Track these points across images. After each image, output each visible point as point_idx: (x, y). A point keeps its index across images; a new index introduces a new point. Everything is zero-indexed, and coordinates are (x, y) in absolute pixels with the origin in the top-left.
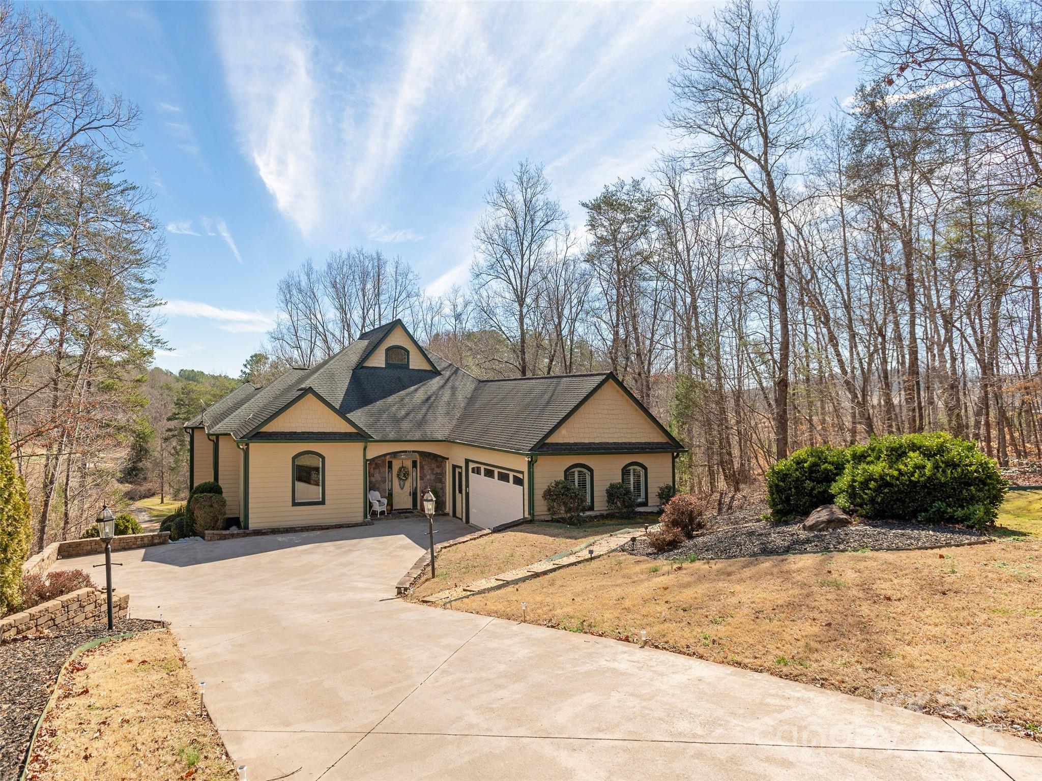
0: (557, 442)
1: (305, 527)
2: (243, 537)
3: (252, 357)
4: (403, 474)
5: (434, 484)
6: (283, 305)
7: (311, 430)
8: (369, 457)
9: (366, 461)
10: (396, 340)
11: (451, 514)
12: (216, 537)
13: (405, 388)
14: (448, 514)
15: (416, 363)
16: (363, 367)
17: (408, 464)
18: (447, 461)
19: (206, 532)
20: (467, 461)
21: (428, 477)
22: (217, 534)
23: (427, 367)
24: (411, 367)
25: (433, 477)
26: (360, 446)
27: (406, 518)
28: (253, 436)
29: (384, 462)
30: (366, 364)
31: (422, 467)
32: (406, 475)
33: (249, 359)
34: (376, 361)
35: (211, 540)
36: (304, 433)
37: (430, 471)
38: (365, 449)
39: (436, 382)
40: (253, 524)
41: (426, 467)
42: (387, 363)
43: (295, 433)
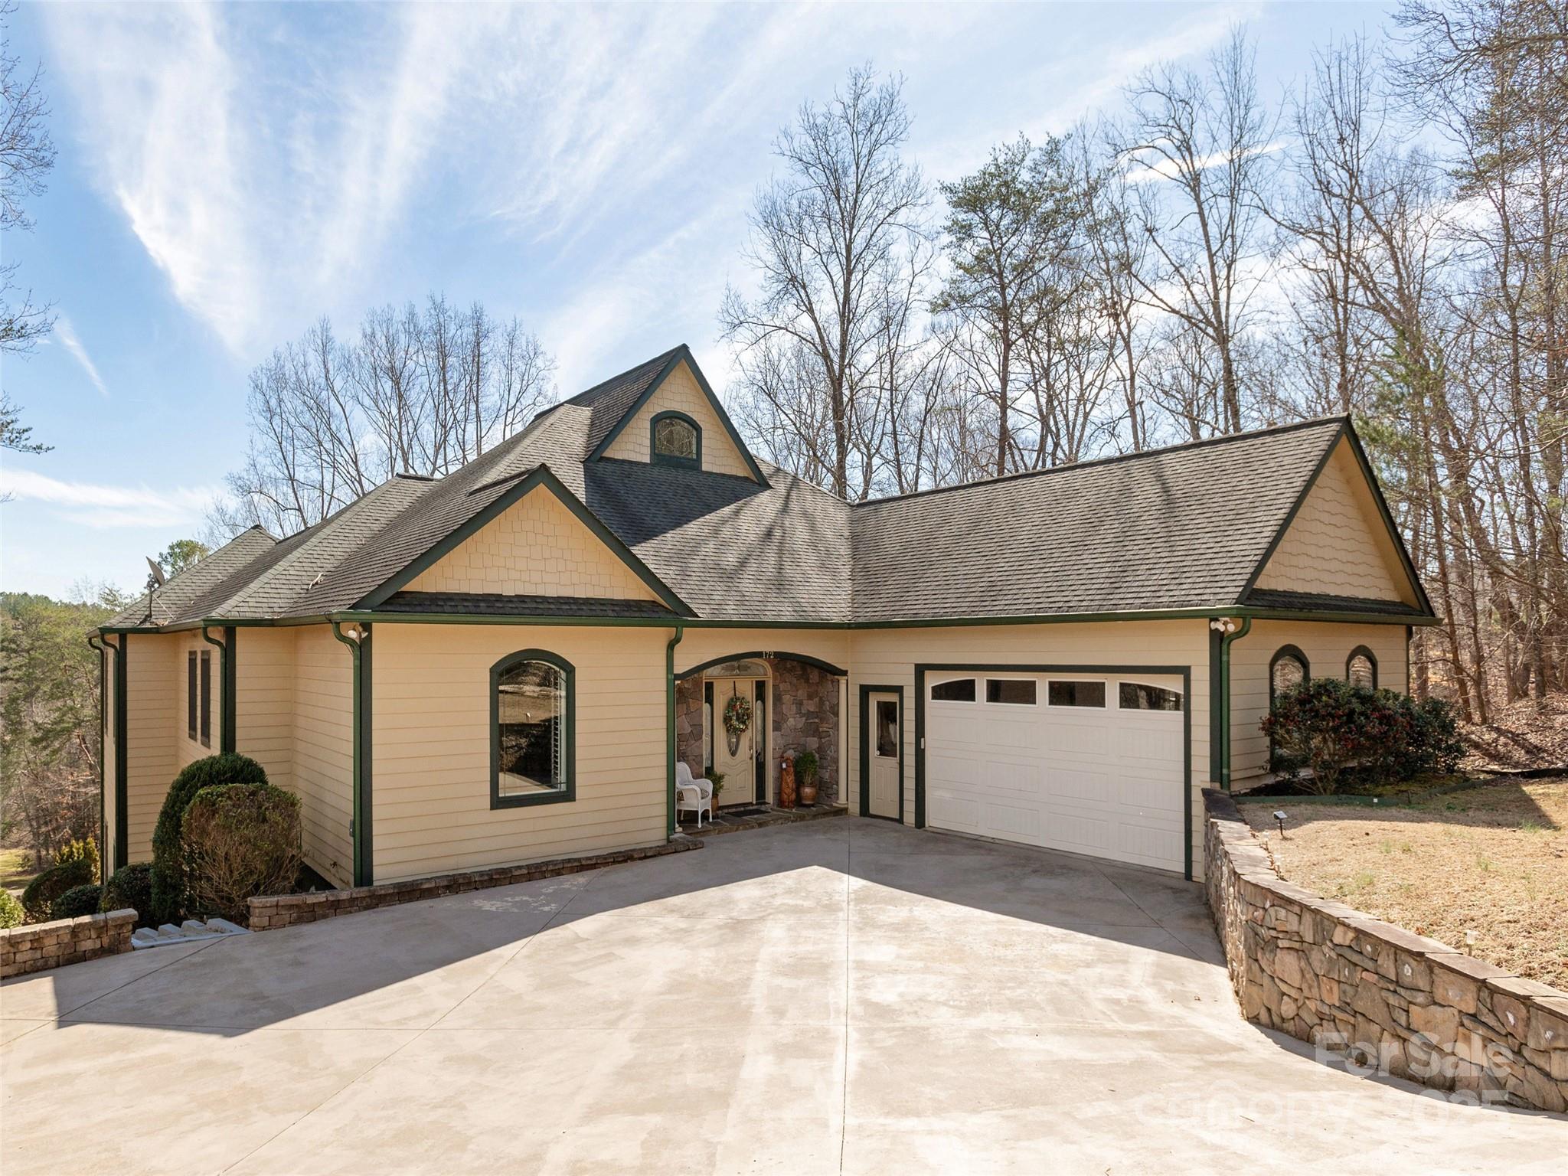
0: (1273, 587)
1: (538, 866)
2: (367, 908)
3: (172, 547)
4: (736, 717)
5: (802, 741)
6: (262, 421)
7: (541, 591)
8: (679, 669)
9: (672, 677)
10: (673, 397)
11: (854, 807)
12: (286, 915)
13: (711, 509)
14: (842, 812)
15: (715, 459)
16: (602, 459)
17: (747, 689)
18: (843, 680)
19: (255, 901)
20: (921, 670)
21: (791, 722)
22: (291, 907)
23: (740, 470)
24: (705, 467)
25: (801, 722)
26: (660, 635)
27: (760, 825)
28: (386, 603)
29: (697, 683)
30: (608, 453)
31: (777, 699)
32: (745, 717)
33: (166, 551)
34: (630, 446)
35: (270, 927)
36: (522, 599)
37: (794, 708)
38: (671, 646)
39: (766, 504)
40: (386, 869)
41: (786, 698)
42: (654, 453)
43: (499, 598)
